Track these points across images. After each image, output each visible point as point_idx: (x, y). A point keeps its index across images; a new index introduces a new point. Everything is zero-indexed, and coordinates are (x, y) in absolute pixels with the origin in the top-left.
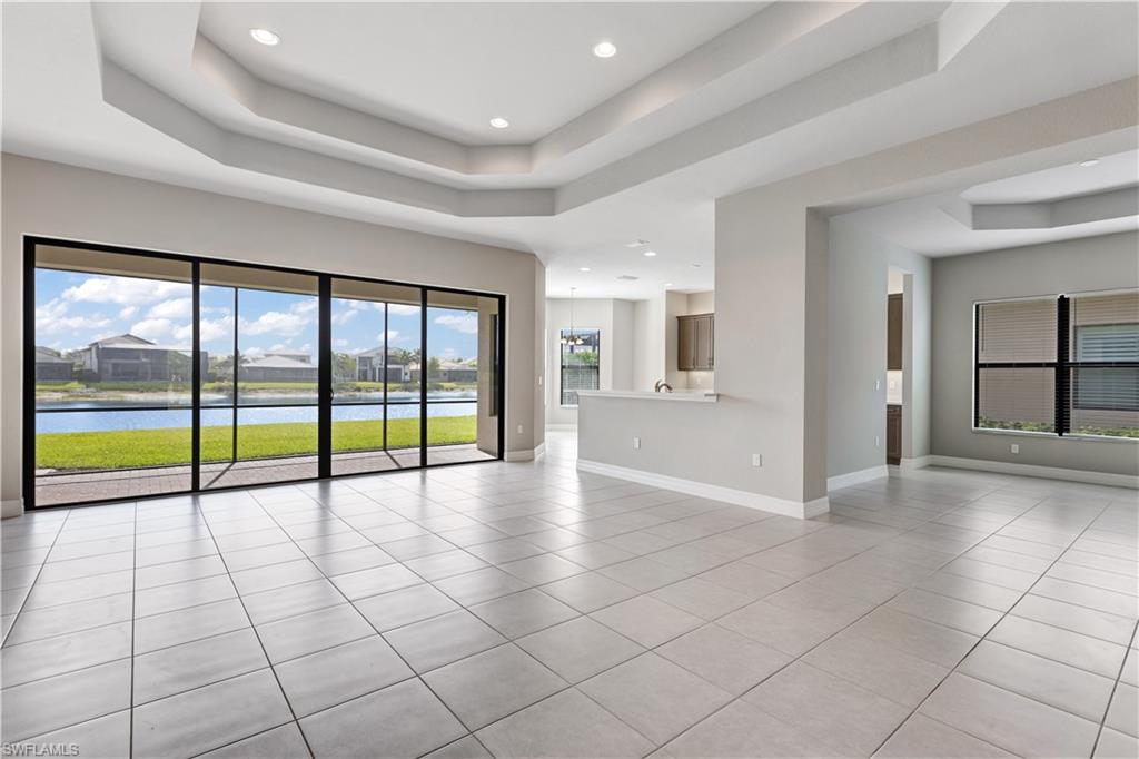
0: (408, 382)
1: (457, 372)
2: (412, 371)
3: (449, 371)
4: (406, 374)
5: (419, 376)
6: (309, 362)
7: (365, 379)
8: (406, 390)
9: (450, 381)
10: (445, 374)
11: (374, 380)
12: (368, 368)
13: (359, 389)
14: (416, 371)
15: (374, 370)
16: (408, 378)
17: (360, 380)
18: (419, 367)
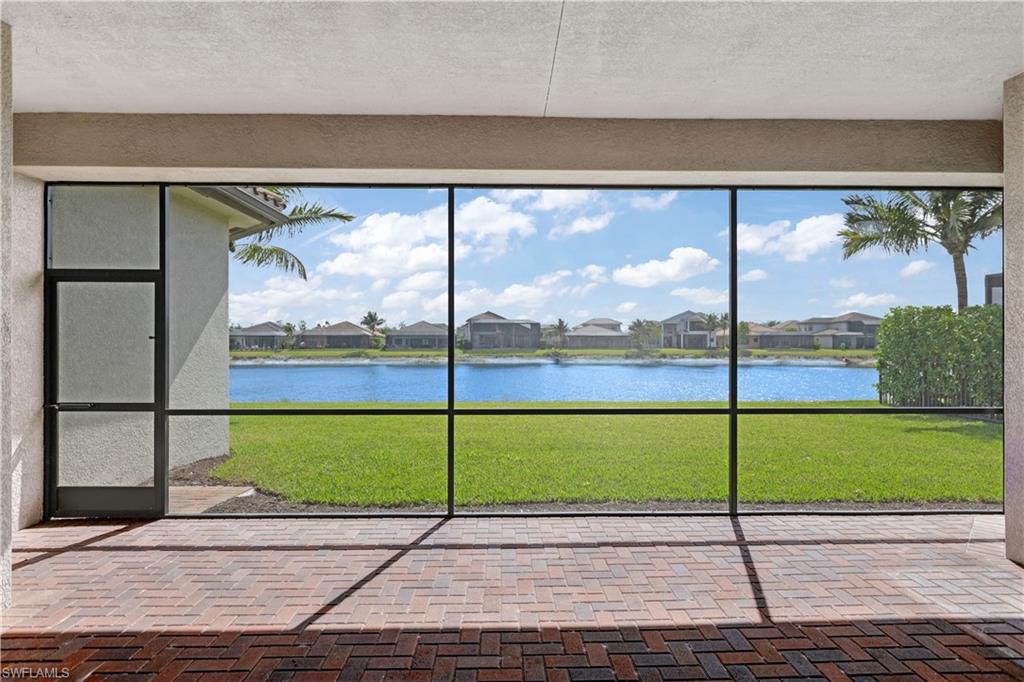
0: (714, 348)
1: (770, 337)
2: (718, 337)
3: (761, 337)
4: (712, 340)
5: (728, 342)
6: (619, 330)
7: (670, 346)
8: (713, 357)
9: (761, 348)
10: (756, 340)
11: (679, 347)
12: (673, 335)
13: (664, 356)
14: (723, 337)
15: (679, 337)
16: (714, 344)
17: (665, 347)
18: (727, 332)
